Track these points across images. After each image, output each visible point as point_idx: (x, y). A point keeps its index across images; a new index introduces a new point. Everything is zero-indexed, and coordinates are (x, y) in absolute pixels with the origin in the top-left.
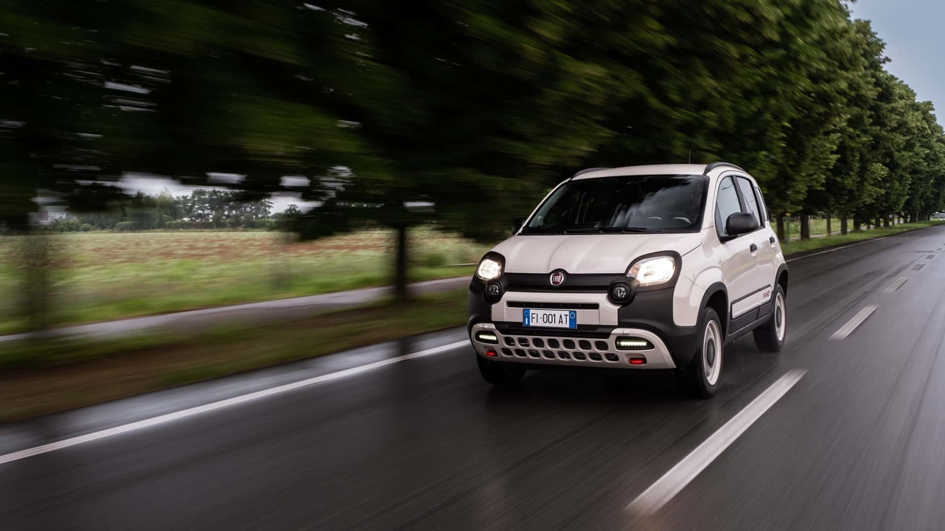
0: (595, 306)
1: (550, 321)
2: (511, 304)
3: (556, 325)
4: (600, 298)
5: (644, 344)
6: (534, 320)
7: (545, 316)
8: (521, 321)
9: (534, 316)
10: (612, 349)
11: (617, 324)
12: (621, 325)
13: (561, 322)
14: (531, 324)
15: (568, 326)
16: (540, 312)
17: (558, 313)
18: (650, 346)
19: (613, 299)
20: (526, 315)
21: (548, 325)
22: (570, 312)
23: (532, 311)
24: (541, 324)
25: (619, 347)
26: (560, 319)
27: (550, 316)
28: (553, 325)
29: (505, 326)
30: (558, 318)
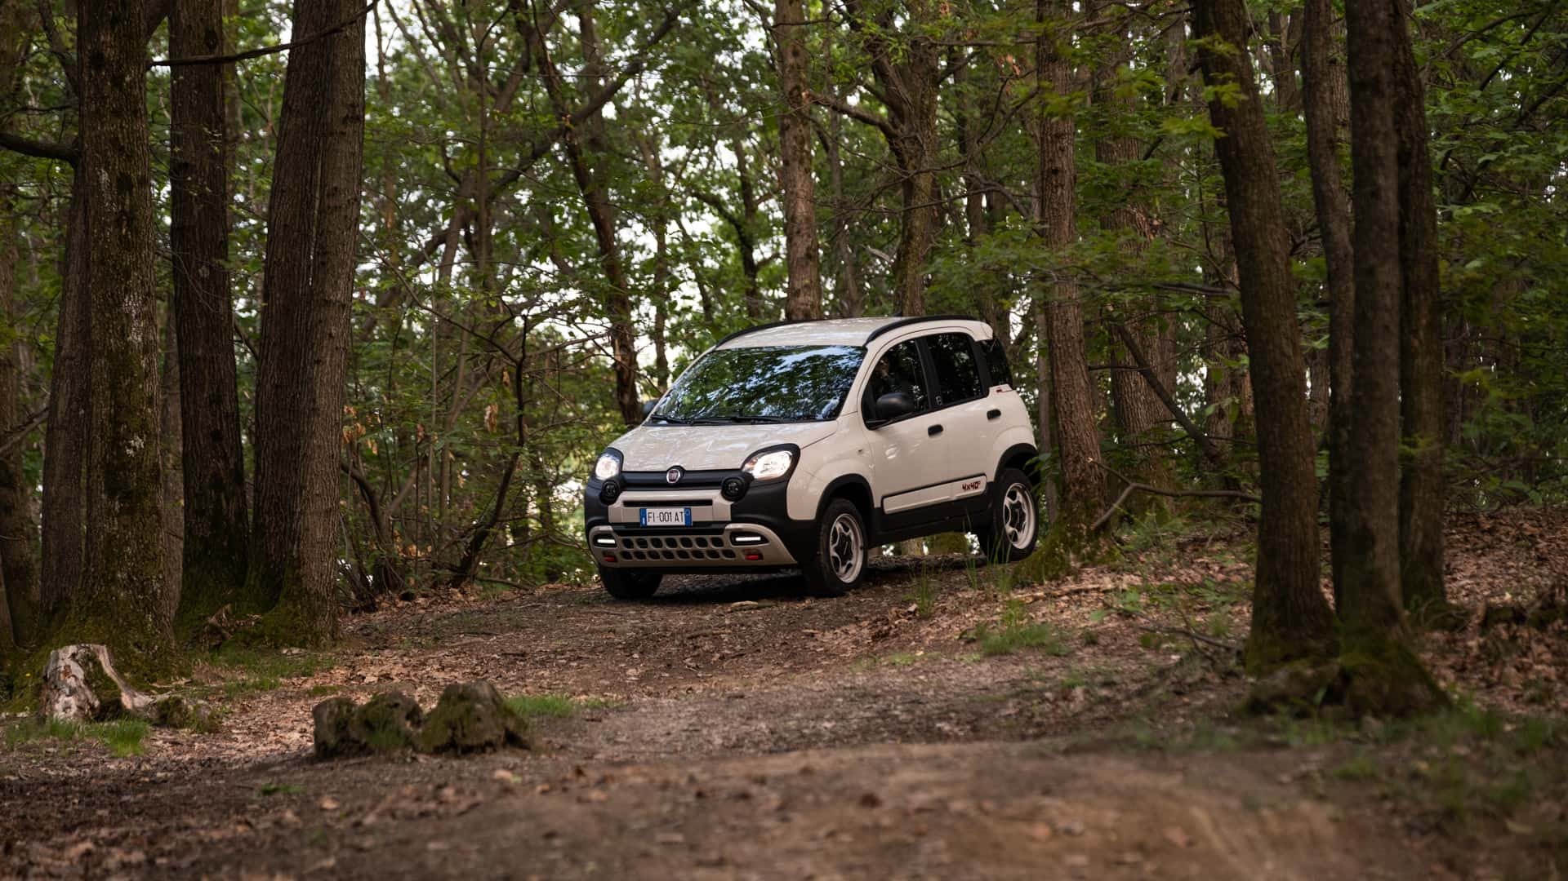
0: (709, 502)
1: (667, 519)
2: (627, 504)
3: (673, 523)
4: (714, 494)
5: (758, 539)
6: (651, 520)
7: (662, 514)
8: (638, 521)
9: (650, 515)
10: (728, 545)
11: (729, 519)
12: (734, 521)
13: (677, 520)
14: (649, 524)
15: (683, 523)
16: (656, 511)
17: (674, 510)
18: (764, 540)
19: (726, 495)
20: (643, 514)
21: (664, 523)
22: (686, 509)
23: (649, 510)
24: (658, 523)
25: (734, 543)
26: (677, 517)
27: (666, 514)
28: (669, 523)
29: (623, 528)
30: (673, 516)
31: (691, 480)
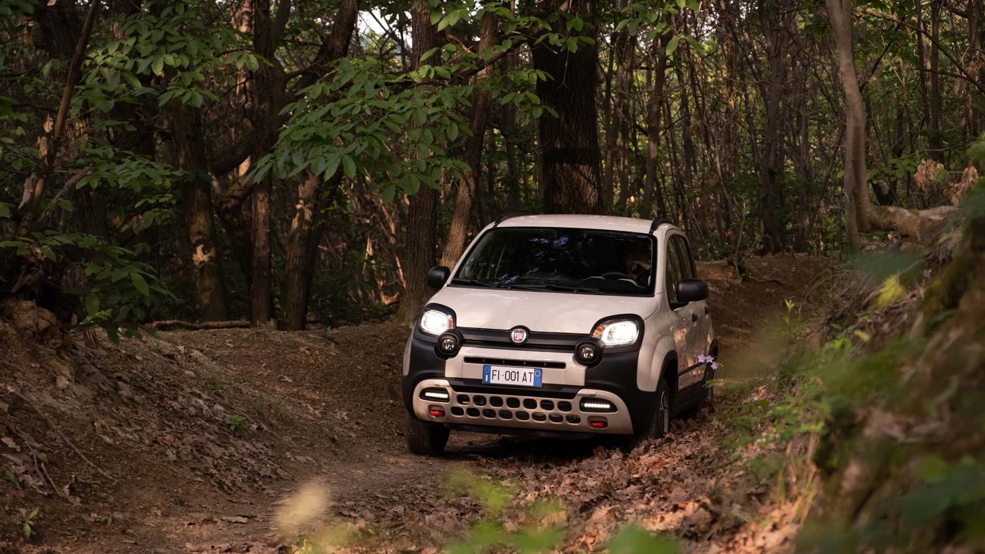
0: (562, 365)
1: (513, 378)
2: (468, 360)
3: (520, 383)
4: (567, 358)
5: (608, 406)
6: (496, 378)
7: (508, 373)
8: (481, 378)
9: (495, 373)
10: (575, 411)
11: (582, 384)
12: (587, 386)
13: (525, 379)
14: (492, 382)
15: (532, 384)
16: (503, 369)
17: (522, 370)
18: (614, 408)
19: (579, 359)
20: (486, 372)
21: (510, 382)
22: (535, 370)
23: (493, 368)
24: (502, 381)
25: (583, 409)
26: (526, 377)
27: (513, 374)
28: (515, 383)
29: (462, 384)
30: (521, 376)
31: (537, 340)
